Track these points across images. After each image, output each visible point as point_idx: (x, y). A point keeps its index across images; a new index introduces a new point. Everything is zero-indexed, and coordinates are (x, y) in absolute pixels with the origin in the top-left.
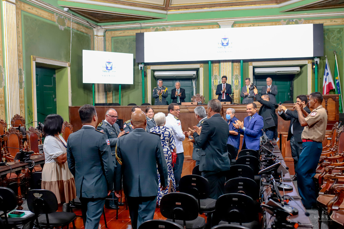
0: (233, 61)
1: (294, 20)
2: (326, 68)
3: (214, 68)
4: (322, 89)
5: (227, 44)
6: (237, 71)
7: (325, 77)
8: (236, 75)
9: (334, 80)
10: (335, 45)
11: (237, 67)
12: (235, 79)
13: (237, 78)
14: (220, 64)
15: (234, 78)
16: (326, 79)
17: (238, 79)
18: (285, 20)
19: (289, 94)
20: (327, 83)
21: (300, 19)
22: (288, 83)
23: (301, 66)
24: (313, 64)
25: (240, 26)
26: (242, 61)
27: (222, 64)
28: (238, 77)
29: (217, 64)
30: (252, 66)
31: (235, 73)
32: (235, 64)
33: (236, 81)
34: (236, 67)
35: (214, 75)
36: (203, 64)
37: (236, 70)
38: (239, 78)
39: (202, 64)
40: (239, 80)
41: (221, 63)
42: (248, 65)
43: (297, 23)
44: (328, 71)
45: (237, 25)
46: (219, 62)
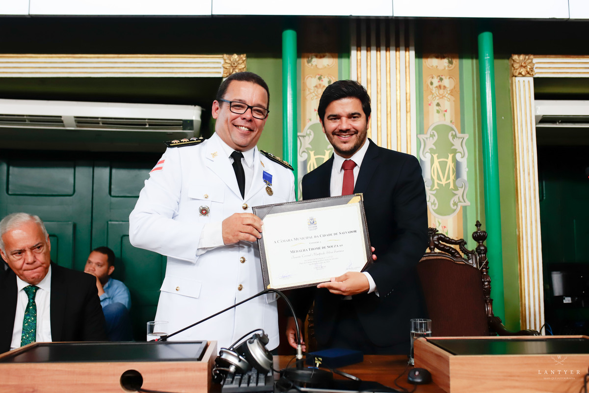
6: (447, 104)
8: (442, 130)
11: (446, 82)
12: (432, 151)
14: (344, 61)
15: (431, 144)
17: (455, 152)
28: (454, 136)
30: (531, 80)
31: (435, 119)
32: (434, 63)
33: (443, 165)
34: (436, 82)
35: (308, 125)
36: (243, 57)
37: (443, 97)
38: (457, 144)
39: (235, 56)
40: (458, 157)
41: (354, 53)
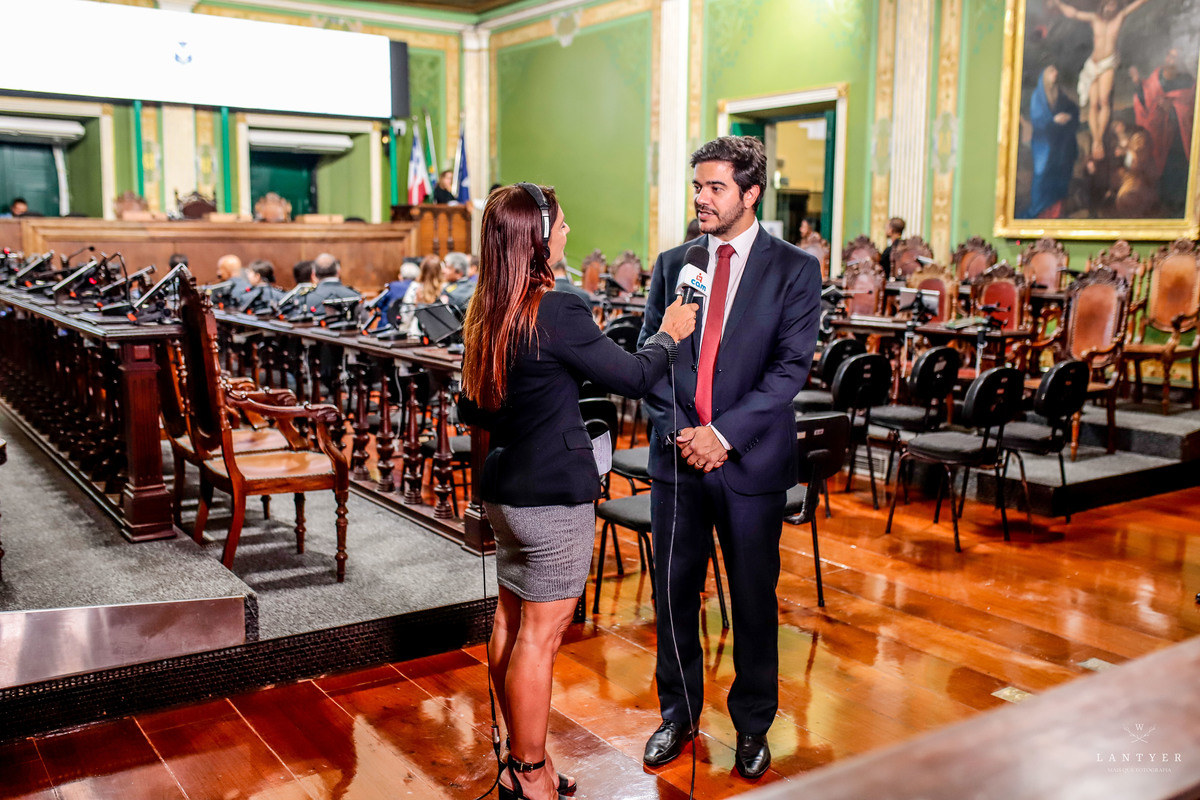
0: (197, 108)
1: (342, 21)
2: (414, 144)
3: (144, 121)
4: (408, 194)
5: (190, 58)
6: (209, 135)
7: (412, 166)
8: (206, 148)
9: (429, 175)
10: (424, 93)
11: (210, 124)
12: (201, 156)
13: (206, 154)
14: (160, 112)
15: (201, 153)
16: (415, 172)
17: (211, 157)
18: (320, 16)
19: (307, 202)
20: (418, 182)
21: (353, 20)
22: (305, 174)
23: (353, 136)
24: (385, 133)
25: (210, 13)
26: (225, 111)
27: (166, 111)
28: (211, 150)
29: (150, 111)
30: (247, 126)
31: (203, 141)
33: (206, 163)
34: (203, 125)
36: (113, 108)
37: (205, 131)
38: (212, 153)
39: (109, 108)
41: (163, 110)
42: (235, 122)
43: (346, 28)
44: (418, 152)
45: (203, 9)
46: (157, 105)
